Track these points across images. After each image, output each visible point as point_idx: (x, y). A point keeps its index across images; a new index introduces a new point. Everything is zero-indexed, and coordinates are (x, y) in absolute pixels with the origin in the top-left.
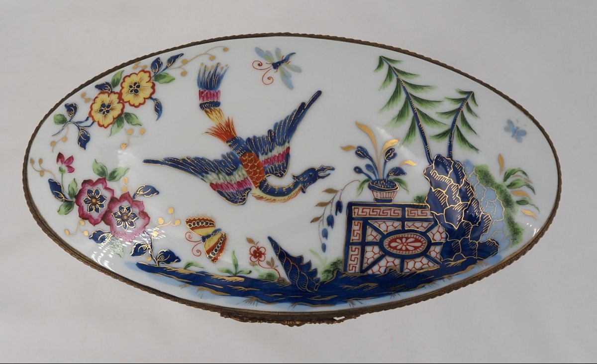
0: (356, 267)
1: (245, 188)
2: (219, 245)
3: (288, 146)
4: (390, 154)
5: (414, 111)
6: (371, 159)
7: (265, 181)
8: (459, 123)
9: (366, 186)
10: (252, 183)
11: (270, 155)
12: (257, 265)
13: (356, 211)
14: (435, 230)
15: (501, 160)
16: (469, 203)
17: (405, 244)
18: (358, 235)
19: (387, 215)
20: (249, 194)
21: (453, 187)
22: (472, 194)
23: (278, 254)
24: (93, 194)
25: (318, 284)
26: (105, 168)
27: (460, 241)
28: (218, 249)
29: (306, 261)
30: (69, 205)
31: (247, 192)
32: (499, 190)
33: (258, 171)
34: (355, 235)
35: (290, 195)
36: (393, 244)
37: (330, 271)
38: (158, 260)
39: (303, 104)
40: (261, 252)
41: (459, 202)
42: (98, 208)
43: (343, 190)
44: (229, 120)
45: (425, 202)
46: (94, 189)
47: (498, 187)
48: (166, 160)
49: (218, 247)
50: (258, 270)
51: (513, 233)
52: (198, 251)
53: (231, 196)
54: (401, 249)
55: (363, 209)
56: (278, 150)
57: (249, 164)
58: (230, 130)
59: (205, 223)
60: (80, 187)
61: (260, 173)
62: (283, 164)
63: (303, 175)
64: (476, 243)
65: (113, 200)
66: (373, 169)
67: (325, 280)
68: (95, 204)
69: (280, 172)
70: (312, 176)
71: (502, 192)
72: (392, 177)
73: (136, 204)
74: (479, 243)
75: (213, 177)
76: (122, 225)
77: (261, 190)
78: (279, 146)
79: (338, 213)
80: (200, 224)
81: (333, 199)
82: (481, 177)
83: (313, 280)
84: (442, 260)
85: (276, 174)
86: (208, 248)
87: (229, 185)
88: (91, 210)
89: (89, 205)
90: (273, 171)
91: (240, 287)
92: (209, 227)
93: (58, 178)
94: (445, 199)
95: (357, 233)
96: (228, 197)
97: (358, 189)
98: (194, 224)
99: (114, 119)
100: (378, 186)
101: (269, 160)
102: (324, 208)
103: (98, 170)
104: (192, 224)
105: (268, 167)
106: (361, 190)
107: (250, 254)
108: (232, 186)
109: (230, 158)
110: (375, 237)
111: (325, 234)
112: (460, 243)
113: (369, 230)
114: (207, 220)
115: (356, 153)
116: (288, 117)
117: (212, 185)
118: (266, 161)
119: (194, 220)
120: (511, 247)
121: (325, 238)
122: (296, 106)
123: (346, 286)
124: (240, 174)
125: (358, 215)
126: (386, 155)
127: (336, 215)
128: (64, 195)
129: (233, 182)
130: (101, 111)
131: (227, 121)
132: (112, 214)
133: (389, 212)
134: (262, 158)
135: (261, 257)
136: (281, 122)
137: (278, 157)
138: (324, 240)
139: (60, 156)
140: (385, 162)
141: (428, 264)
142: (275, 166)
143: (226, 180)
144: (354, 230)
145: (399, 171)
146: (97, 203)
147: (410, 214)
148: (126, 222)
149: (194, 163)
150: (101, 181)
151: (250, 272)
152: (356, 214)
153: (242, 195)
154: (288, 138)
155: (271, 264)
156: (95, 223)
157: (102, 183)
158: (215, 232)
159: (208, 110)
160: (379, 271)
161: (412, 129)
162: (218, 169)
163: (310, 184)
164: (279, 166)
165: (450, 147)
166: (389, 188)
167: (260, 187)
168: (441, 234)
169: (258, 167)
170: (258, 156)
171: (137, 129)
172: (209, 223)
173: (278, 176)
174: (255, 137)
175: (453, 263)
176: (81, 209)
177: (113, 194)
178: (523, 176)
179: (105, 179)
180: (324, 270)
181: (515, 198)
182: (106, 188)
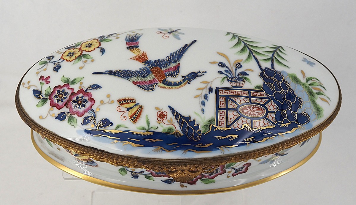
0: (223, 123)
1: (154, 83)
2: (138, 112)
3: (179, 63)
4: (238, 66)
5: (250, 50)
6: (227, 67)
7: (166, 79)
8: (276, 55)
9: (226, 79)
10: (158, 81)
11: (168, 67)
12: (161, 123)
13: (221, 92)
14: (269, 104)
15: (303, 73)
16: (288, 91)
17: (253, 111)
18: (223, 104)
19: (240, 94)
20: (156, 86)
21: (277, 82)
22: (289, 87)
23: (175, 115)
24: (60, 92)
25: (200, 135)
26: (69, 79)
27: (285, 111)
28: (137, 115)
29: (192, 119)
30: (44, 100)
31: (155, 85)
32: (304, 86)
33: (161, 75)
34: (222, 104)
35: (181, 85)
36: (245, 111)
37: (208, 125)
38: (99, 126)
39: (186, 45)
40: (164, 114)
41: (282, 90)
42: (63, 99)
43: (212, 82)
44: (144, 53)
45: (262, 89)
46: (61, 90)
47: (303, 84)
48: (106, 72)
49: (137, 113)
50: (162, 126)
51: (317, 110)
52: (125, 117)
53: (146, 87)
54: (250, 114)
55: (225, 91)
56: (173, 65)
57: (156, 72)
58: (145, 57)
59: (129, 101)
60: (52, 90)
61: (162, 76)
62: (176, 71)
63: (188, 75)
64: (295, 114)
65: (73, 94)
66: (229, 72)
67: (204, 132)
68: (61, 98)
69: (175, 75)
70: (194, 76)
71: (306, 87)
72: (240, 76)
73: (87, 95)
74: (297, 113)
75: (134, 79)
76: (77, 107)
77: (163, 84)
78: (173, 63)
79: (210, 93)
80: (126, 101)
81: (207, 86)
82: (293, 79)
83: (197, 132)
84: (276, 122)
85: (172, 76)
86: (131, 114)
87: (144, 82)
88: (58, 101)
89: (57, 98)
90: (170, 75)
91: (151, 139)
92: (132, 103)
93: (39, 88)
94: (274, 88)
95: (223, 103)
96: (144, 88)
97: (221, 81)
98: (123, 102)
99: (76, 57)
100: (233, 80)
101: (168, 70)
102: (201, 91)
103: (64, 80)
104: (121, 102)
105: (167, 73)
106: (223, 81)
107: (158, 116)
108: (146, 83)
109: (145, 70)
110: (234, 106)
111: (203, 104)
112: (285, 112)
113: (230, 102)
114: (131, 99)
115: (218, 64)
116: (178, 50)
117: (133, 82)
118: (166, 70)
119: (123, 99)
120: (318, 119)
121: (203, 106)
122: (182, 45)
123: (218, 137)
124: (151, 77)
125: (222, 94)
126: (236, 66)
127: (209, 94)
128: (42, 96)
129: (146, 81)
130: (68, 55)
131: (143, 53)
132: (71, 101)
133: (241, 93)
134: (163, 69)
135: (164, 117)
136: (174, 53)
137: (173, 68)
138: (203, 107)
139: (42, 77)
140: (236, 69)
141: (268, 124)
142: (171, 72)
143: (142, 80)
144: (221, 102)
145: (244, 74)
146: (63, 97)
147: (253, 95)
148: (80, 105)
149: (123, 72)
150: (66, 85)
151: (158, 127)
152: (221, 93)
153: (152, 86)
154: (178, 59)
155: (170, 122)
156: (60, 108)
157: (67, 86)
158: (136, 105)
159: (132, 49)
160: (238, 127)
161: (249, 56)
162: (137, 75)
163: (193, 79)
164: (174, 72)
165: (272, 65)
166: (240, 81)
167: (163, 83)
168: (273, 106)
169: (161, 73)
170: (161, 68)
171: (89, 60)
172: (132, 100)
173: (174, 77)
174: (159, 60)
175: (283, 125)
176: (52, 101)
177: (73, 91)
178: (318, 81)
179: (69, 84)
180: (203, 125)
181: (314, 91)
182: (69, 88)
